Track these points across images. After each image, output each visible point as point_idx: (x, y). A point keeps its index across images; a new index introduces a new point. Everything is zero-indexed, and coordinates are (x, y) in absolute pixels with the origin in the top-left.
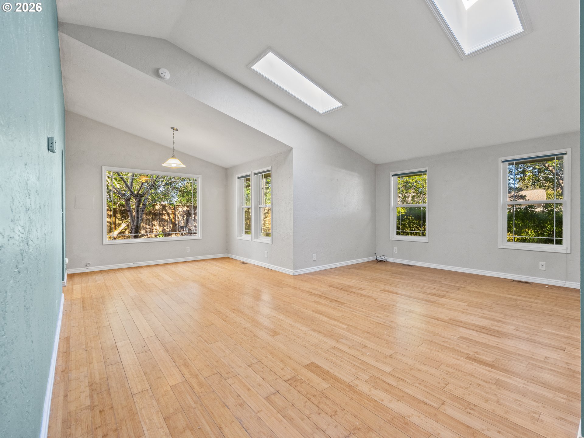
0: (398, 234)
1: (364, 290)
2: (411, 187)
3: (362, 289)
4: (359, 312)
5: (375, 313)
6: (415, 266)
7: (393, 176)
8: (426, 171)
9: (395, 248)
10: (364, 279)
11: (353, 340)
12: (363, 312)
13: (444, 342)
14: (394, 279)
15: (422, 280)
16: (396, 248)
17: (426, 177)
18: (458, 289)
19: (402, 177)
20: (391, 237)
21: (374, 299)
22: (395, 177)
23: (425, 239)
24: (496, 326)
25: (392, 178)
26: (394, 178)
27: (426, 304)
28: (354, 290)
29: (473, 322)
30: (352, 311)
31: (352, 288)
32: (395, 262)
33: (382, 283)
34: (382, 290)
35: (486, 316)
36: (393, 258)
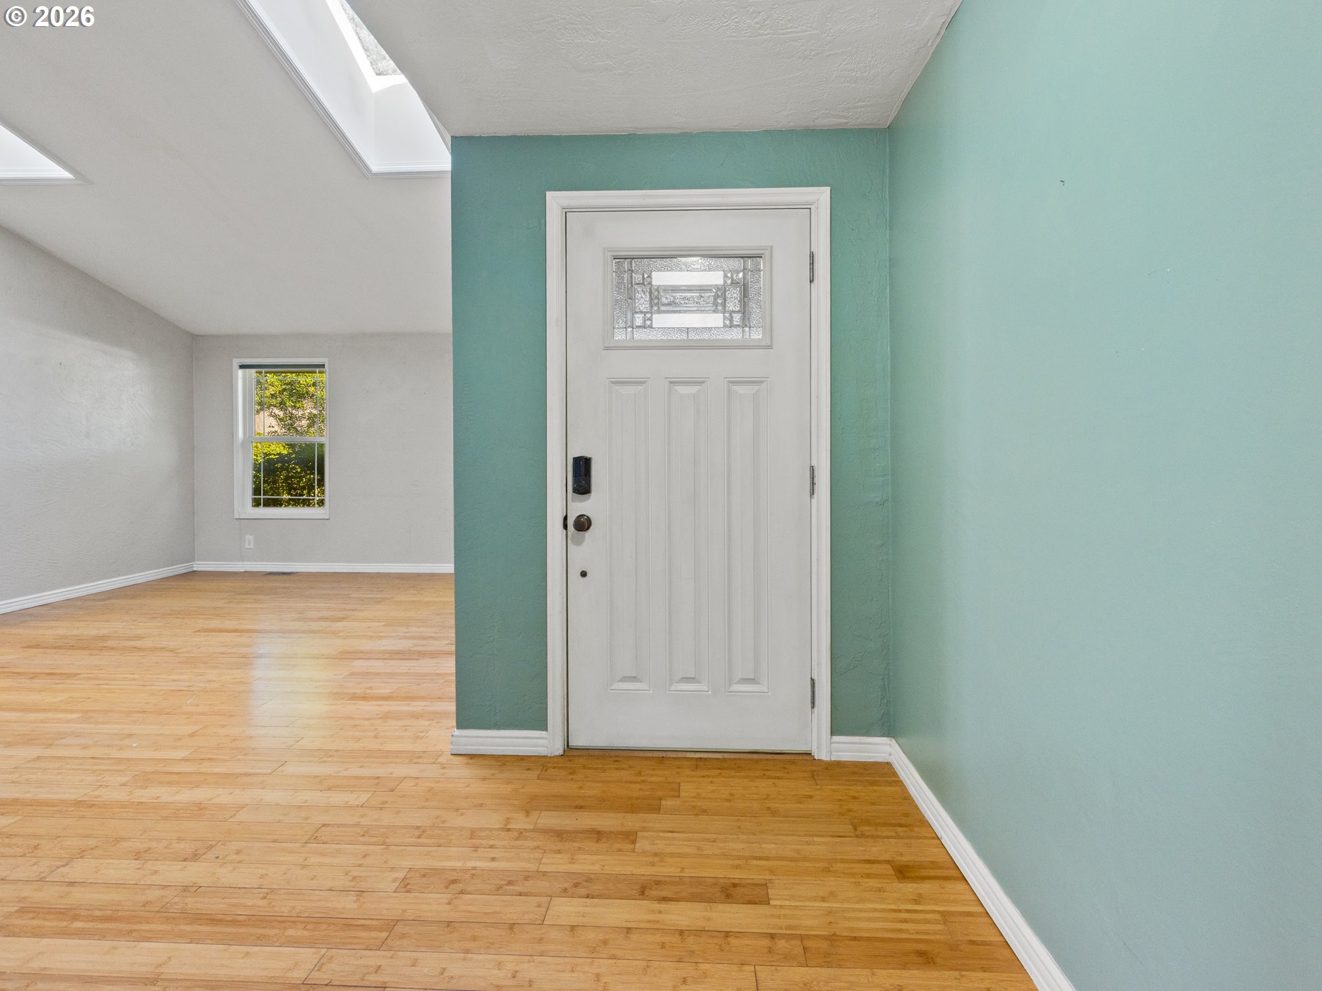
0: (257, 503)
1: (145, 638)
2: (303, 394)
3: (139, 638)
4: (122, 683)
5: (170, 675)
6: (297, 573)
7: (242, 367)
8: (323, 366)
9: (247, 536)
10: (148, 616)
11: (98, 733)
12: (134, 680)
13: (316, 687)
14: (236, 606)
15: (306, 597)
16: (249, 537)
17: (324, 377)
18: (378, 601)
19: (266, 372)
20: (236, 512)
21: (171, 651)
22: (247, 370)
23: (323, 512)
24: (419, 646)
25: (240, 372)
26: (245, 373)
27: (301, 637)
28: (111, 643)
29: (383, 648)
30: (99, 685)
31: (107, 640)
32: (248, 569)
33: (201, 616)
34: (199, 631)
35: (410, 634)
36: (243, 561)
